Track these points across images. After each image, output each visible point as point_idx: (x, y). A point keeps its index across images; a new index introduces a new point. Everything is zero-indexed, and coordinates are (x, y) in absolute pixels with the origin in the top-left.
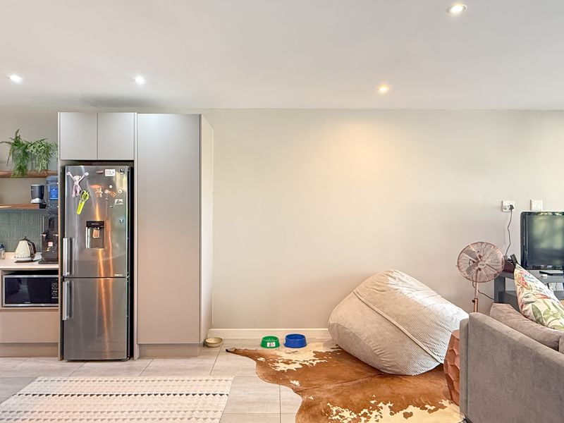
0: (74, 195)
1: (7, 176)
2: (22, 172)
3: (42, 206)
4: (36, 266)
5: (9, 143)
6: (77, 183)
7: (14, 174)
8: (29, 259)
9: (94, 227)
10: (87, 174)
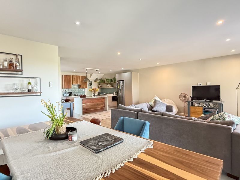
6: (118, 84)
10: (119, 82)
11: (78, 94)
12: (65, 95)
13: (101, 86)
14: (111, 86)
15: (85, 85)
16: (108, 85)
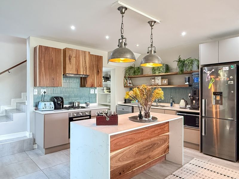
0: (207, 80)
1: (176, 74)
2: (182, 72)
3: (190, 85)
4: (188, 110)
5: (177, 61)
6: (209, 75)
7: (179, 73)
8: (185, 107)
9: (217, 94)
10: (213, 70)
11: (79, 103)
12: (41, 105)
13: (130, 82)
14: (166, 82)
15: (97, 79)
16: (154, 79)
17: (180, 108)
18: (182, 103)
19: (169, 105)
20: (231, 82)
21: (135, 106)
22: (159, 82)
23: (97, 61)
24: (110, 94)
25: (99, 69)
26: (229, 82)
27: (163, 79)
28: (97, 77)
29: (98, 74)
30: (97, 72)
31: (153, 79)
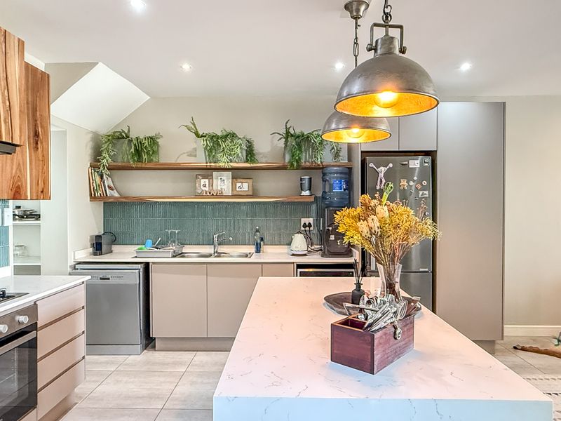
0: (378, 187)
1: (282, 168)
2: (298, 164)
5: (279, 134)
6: (381, 175)
8: (306, 253)
10: (391, 165)
14: (245, 187)
15: (34, 167)
16: (210, 177)
17: (293, 255)
18: (299, 242)
19: (252, 249)
20: (425, 192)
21: (153, 263)
22: (225, 187)
23: (33, 90)
24: (39, 226)
25: (38, 122)
26: (421, 193)
27: (239, 180)
28: (33, 158)
29: (37, 143)
30: (32, 134)
31: (205, 177)
